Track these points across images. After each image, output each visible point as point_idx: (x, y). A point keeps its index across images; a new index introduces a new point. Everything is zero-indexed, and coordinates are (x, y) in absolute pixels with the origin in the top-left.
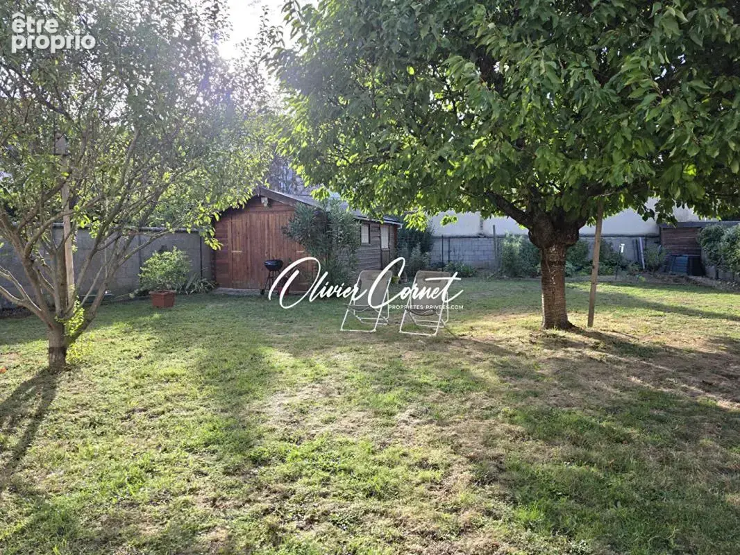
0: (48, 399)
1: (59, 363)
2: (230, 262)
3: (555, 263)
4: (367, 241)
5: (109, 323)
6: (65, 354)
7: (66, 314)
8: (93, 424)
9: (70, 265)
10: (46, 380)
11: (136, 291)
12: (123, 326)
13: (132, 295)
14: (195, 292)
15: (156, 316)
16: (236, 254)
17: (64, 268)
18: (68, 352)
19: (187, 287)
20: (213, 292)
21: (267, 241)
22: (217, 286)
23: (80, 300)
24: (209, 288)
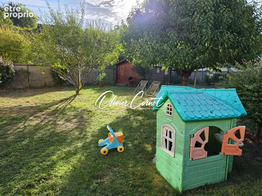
0: (75, 98)
1: (77, 94)
2: (121, 77)
3: (184, 81)
4: (159, 72)
5: (89, 89)
6: (78, 92)
7: (79, 85)
8: (80, 101)
9: (80, 76)
10: (75, 96)
11: (97, 83)
12: (91, 89)
13: (96, 84)
14: (111, 84)
15: (99, 88)
16: (122, 75)
17: (79, 77)
18: (79, 92)
19: (109, 83)
20: (115, 84)
21: (129, 72)
22: (117, 83)
23: (81, 83)
24: (115, 83)
